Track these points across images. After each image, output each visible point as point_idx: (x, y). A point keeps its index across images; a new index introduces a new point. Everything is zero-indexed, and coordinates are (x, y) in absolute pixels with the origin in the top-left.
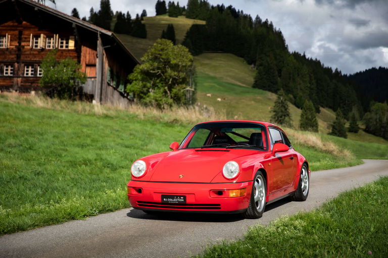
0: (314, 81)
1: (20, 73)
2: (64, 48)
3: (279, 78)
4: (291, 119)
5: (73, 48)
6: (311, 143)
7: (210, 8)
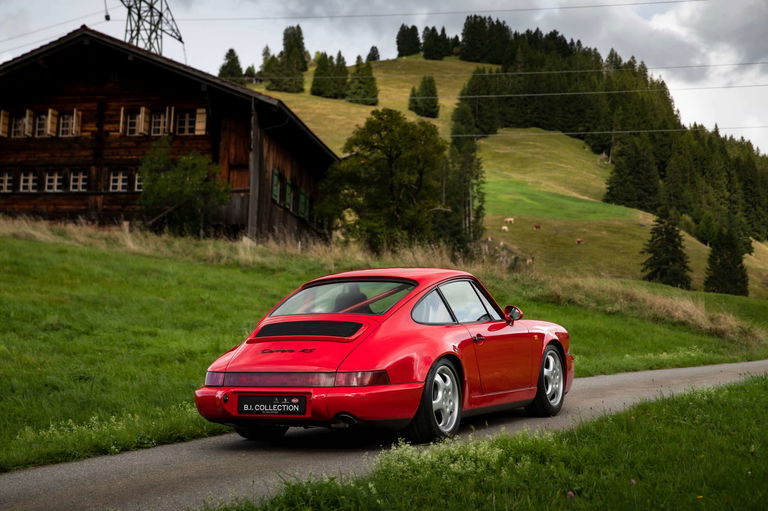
0: (738, 185)
1: (101, 185)
2: (187, 133)
3: (661, 182)
4: (686, 267)
5: (203, 133)
6: (679, 315)
7: (512, 37)
